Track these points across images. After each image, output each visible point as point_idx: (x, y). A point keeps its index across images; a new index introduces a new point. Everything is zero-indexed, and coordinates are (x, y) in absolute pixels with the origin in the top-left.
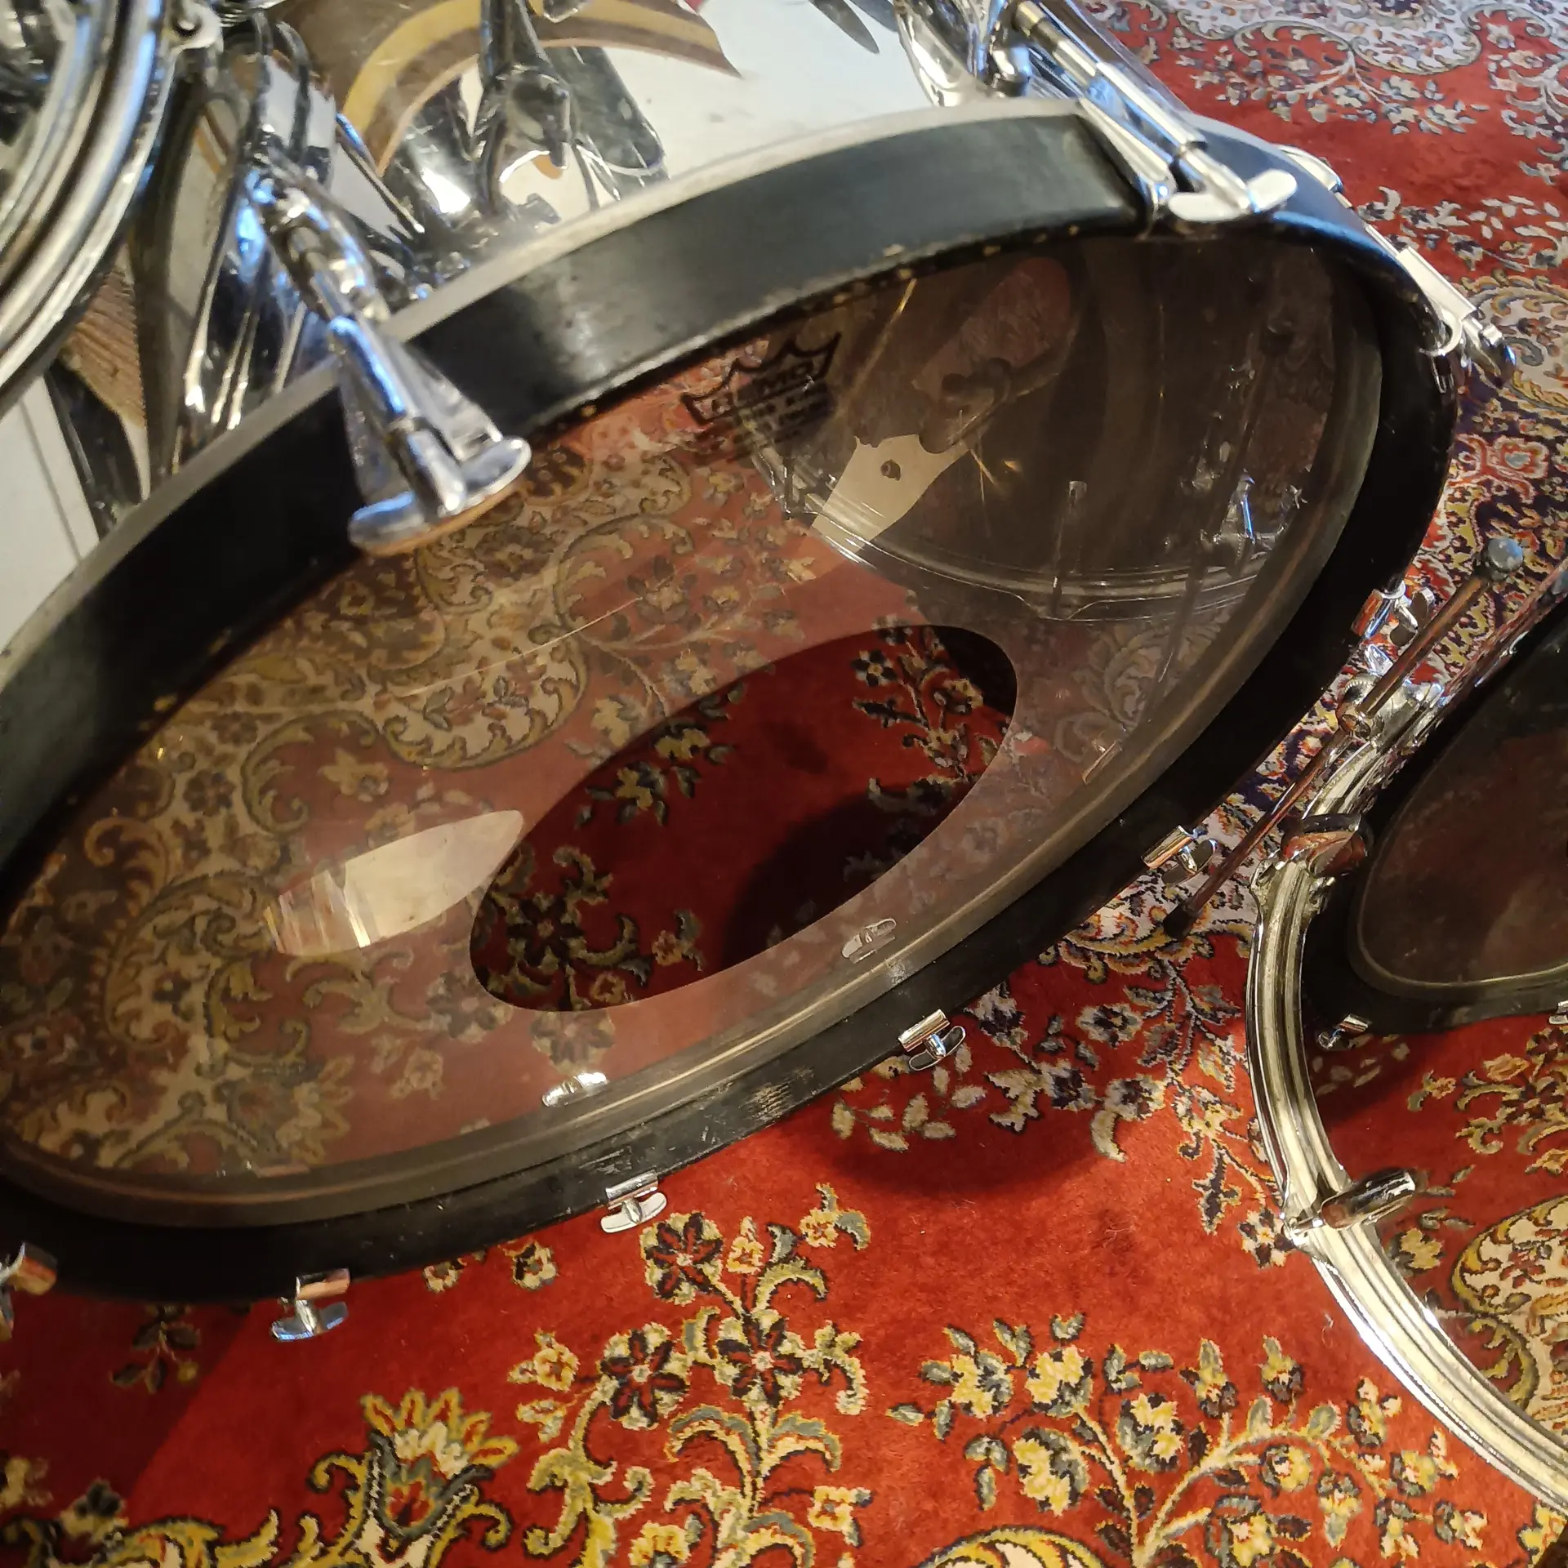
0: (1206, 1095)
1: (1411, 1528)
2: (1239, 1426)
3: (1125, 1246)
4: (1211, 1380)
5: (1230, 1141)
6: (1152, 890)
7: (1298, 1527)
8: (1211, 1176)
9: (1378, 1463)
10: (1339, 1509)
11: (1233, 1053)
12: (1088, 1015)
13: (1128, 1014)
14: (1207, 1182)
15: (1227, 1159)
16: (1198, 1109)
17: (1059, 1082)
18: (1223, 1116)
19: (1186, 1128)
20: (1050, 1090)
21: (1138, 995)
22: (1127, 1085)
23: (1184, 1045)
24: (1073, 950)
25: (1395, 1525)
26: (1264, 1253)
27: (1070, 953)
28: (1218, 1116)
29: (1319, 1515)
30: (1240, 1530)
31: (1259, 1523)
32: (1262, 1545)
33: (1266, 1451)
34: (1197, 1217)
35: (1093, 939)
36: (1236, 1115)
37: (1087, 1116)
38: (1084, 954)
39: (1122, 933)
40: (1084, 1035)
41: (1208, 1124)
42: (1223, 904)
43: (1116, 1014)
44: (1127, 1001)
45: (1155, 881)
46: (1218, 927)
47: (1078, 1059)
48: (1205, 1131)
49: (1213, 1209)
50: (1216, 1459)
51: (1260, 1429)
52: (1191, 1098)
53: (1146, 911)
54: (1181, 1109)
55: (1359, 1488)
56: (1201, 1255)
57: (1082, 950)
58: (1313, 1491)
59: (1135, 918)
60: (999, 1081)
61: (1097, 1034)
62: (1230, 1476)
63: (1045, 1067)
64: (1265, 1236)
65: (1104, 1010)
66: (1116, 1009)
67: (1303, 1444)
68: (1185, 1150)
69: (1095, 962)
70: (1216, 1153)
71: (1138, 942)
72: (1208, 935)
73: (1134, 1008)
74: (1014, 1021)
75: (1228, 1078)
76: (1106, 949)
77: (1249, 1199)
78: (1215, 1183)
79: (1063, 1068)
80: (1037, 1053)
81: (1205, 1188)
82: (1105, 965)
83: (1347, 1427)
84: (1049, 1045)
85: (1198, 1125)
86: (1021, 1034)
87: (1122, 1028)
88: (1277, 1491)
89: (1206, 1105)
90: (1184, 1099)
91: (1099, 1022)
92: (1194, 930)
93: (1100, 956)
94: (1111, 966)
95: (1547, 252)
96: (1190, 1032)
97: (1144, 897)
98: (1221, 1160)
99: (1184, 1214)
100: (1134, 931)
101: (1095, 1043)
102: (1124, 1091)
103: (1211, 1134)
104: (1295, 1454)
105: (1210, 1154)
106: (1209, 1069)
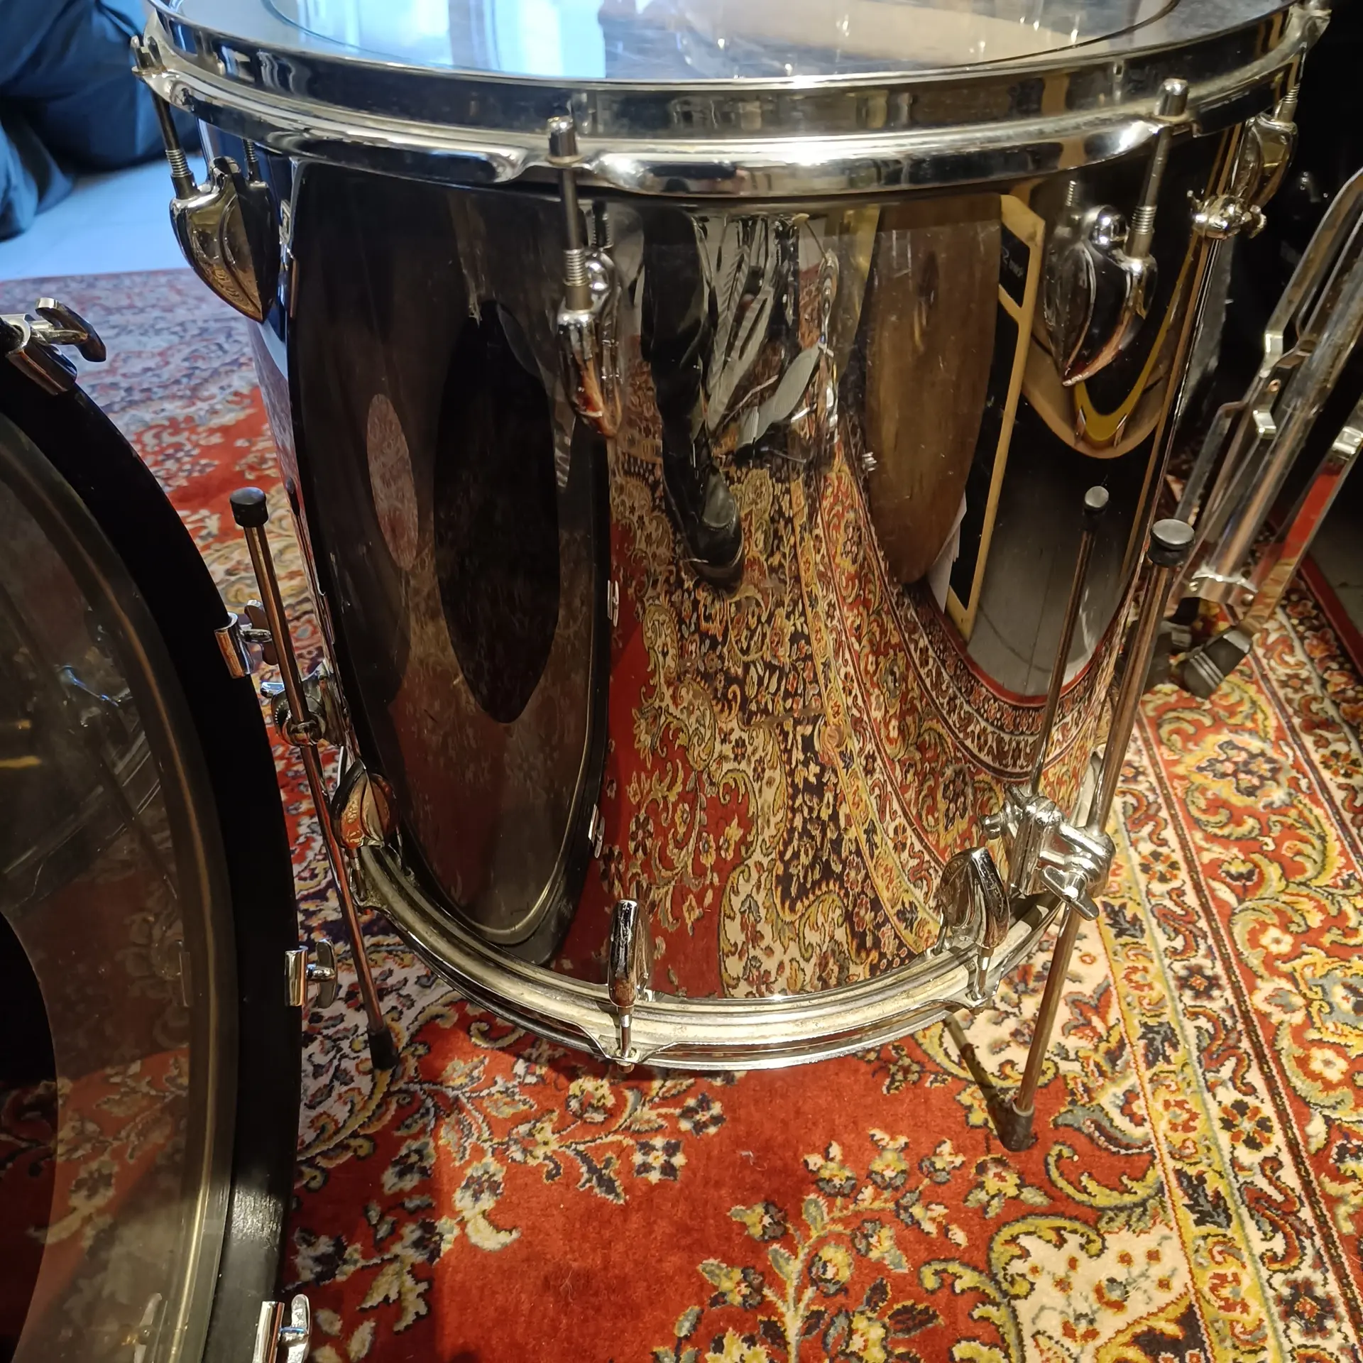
0: (523, 1129)
1: (927, 1200)
2: (780, 1286)
3: (585, 1279)
4: (732, 1285)
5: (571, 1135)
6: (344, 1056)
7: (879, 1290)
8: (584, 1169)
9: (868, 1192)
10: (883, 1246)
11: (510, 1085)
12: (389, 1179)
13: (415, 1145)
14: (586, 1176)
15: (581, 1147)
16: (527, 1144)
17: (418, 1244)
18: (548, 1127)
19: (532, 1162)
20: (417, 1257)
21: (408, 1127)
22: (467, 1187)
23: (475, 1118)
24: (331, 1154)
25: (917, 1211)
26: (668, 1169)
27: (331, 1159)
28: (546, 1131)
29: (879, 1266)
30: (856, 1344)
31: (860, 1323)
32: (877, 1332)
33: (810, 1277)
34: (604, 1203)
35: (337, 1131)
36: (555, 1116)
37: (463, 1237)
38: (343, 1147)
39: (353, 1105)
40: (400, 1194)
41: (546, 1143)
42: (401, 1013)
43: (408, 1156)
44: (404, 1139)
45: (340, 1049)
46: (413, 1028)
47: (413, 1214)
48: (548, 1150)
49: (609, 1186)
50: (793, 1326)
51: (792, 1269)
52: (516, 1142)
53: (353, 1072)
54: (518, 1156)
55: (877, 1219)
56: (636, 1221)
57: (337, 1146)
58: (860, 1258)
59: (352, 1085)
60: (375, 1300)
61: (410, 1183)
62: (813, 1321)
63: (397, 1249)
64: (657, 1159)
65: (396, 1163)
66: (403, 1152)
67: (822, 1241)
68: (550, 1176)
69: (354, 1143)
70: (570, 1153)
71: (370, 1097)
72: (413, 1040)
73: (415, 1137)
74: (340, 1248)
75: (525, 1102)
76: (354, 1125)
77: (623, 1152)
78: (592, 1170)
79: (411, 1232)
80: (380, 1246)
81: (589, 1180)
82: (366, 1137)
83: (831, 1197)
84: (383, 1231)
85: (540, 1152)
86: (354, 1251)
87: (421, 1159)
88: (844, 1289)
89: (530, 1134)
90: (513, 1148)
91: (401, 1175)
92: (400, 1049)
93: (354, 1135)
94: (370, 1131)
96: (469, 1106)
97: (343, 1066)
98: (578, 1153)
99: (595, 1213)
100: (360, 1093)
101: (415, 1190)
102: (470, 1192)
103: (554, 1146)
104: (828, 1253)
105: (567, 1157)
106: (508, 1111)
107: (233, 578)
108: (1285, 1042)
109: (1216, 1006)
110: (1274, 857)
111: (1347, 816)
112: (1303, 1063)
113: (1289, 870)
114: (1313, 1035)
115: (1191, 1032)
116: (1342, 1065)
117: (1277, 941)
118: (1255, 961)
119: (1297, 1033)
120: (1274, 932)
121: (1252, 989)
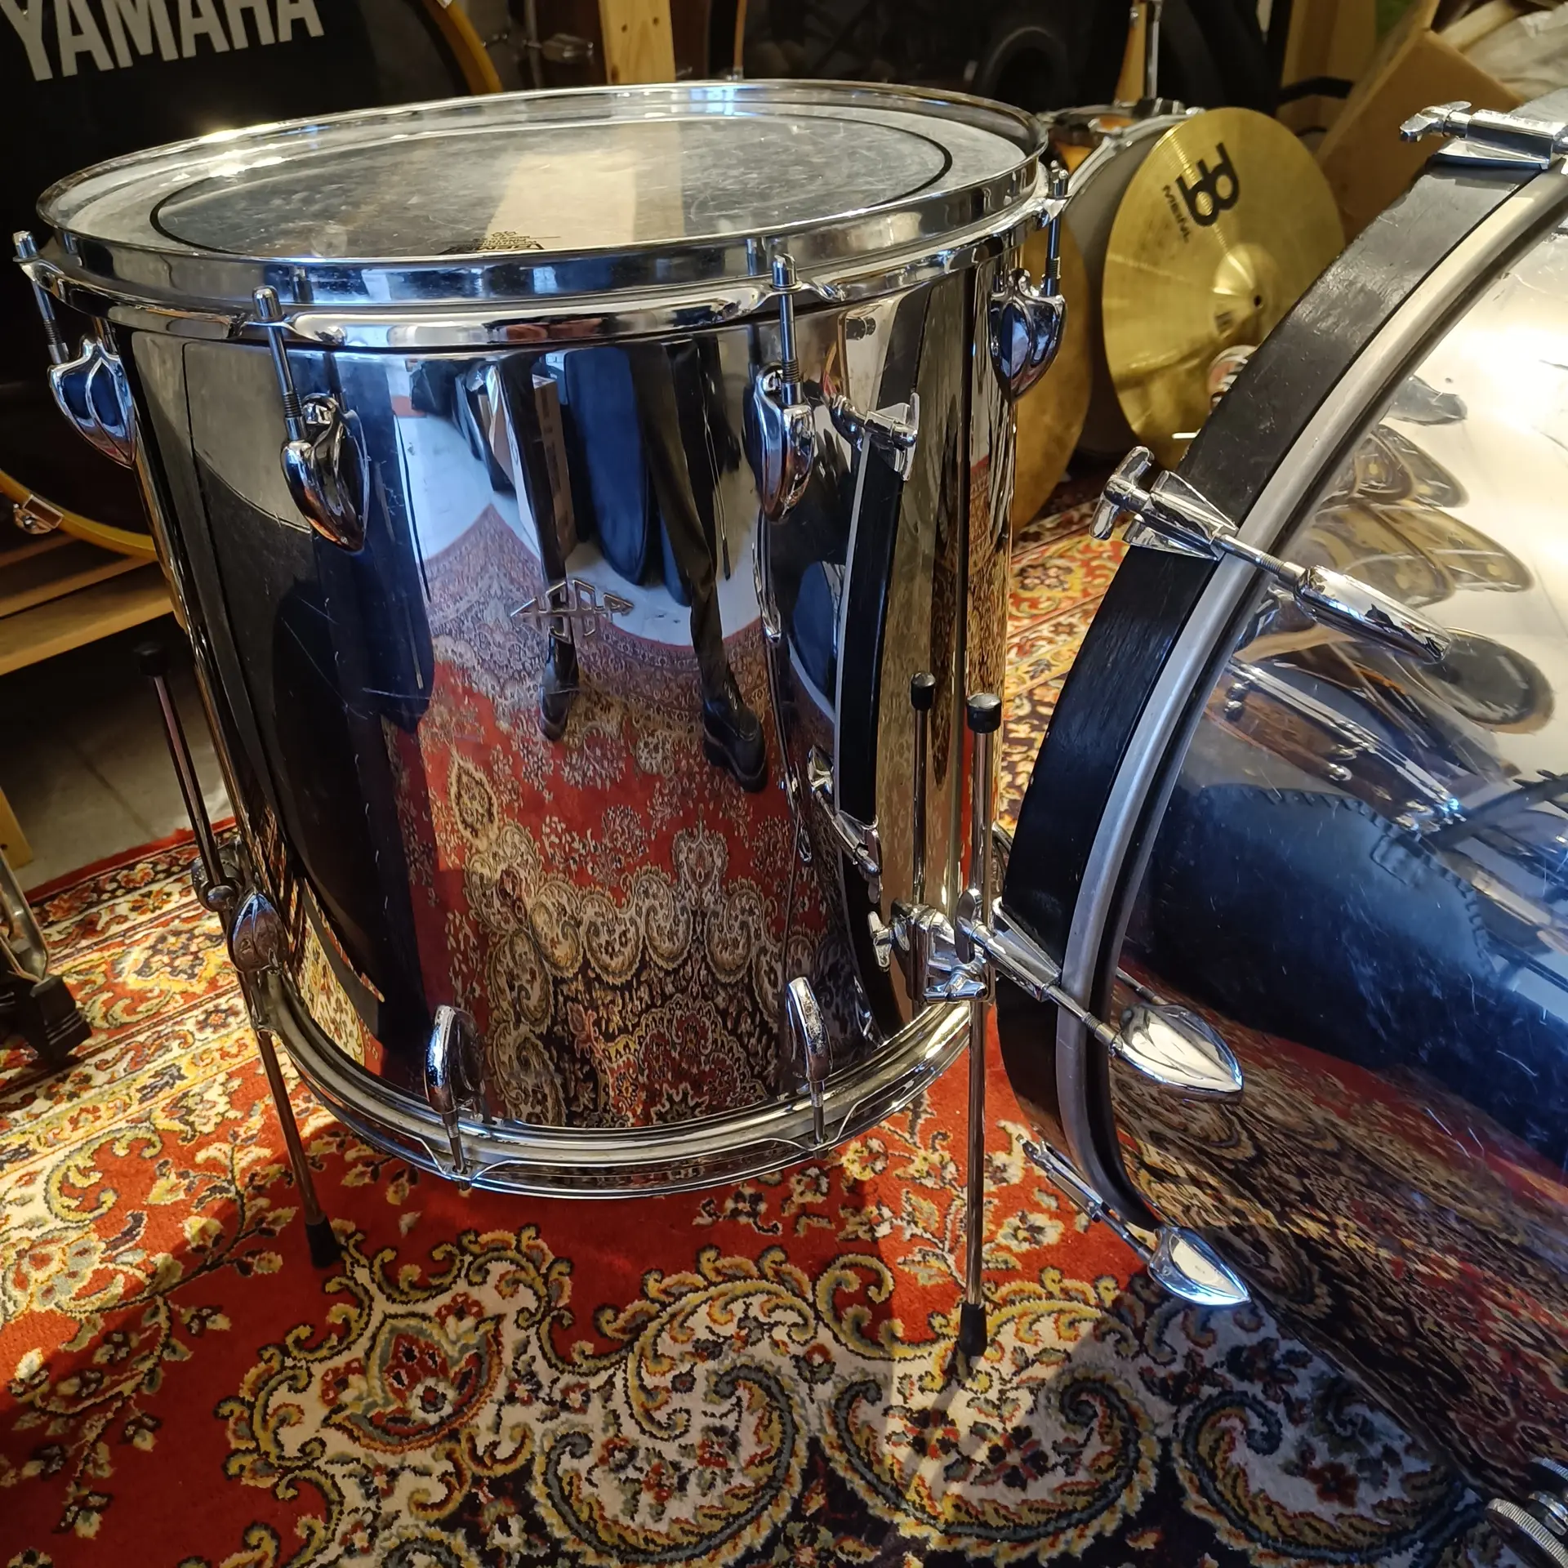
0: (929, 1183)
5: (906, 1149)
6: (1003, 1381)
8: (921, 1121)
11: (904, 1224)
12: (1052, 1234)
13: (1013, 1244)
14: (924, 1116)
15: (907, 1136)
16: (936, 1171)
18: (911, 1170)
19: (947, 1155)
21: (1006, 1262)
22: (1004, 1180)
23: (953, 1223)
24: (1080, 1297)
27: (1083, 1293)
28: (918, 1166)
35: (1061, 1312)
36: (899, 1172)
38: (1067, 1294)
39: (1031, 1324)
40: (1053, 1216)
41: (925, 1159)
43: (1025, 1239)
44: (1016, 1255)
45: (1002, 1392)
48: (929, 1154)
52: (943, 1178)
53: (1008, 1355)
54: (952, 1168)
57: (1071, 1299)
59: (1018, 1344)
61: (1038, 1219)
65: (1037, 1242)
66: (1026, 1246)
68: (945, 1137)
69: (1055, 1289)
70: (917, 1139)
71: (1011, 1319)
72: (937, 1338)
73: (1008, 1249)
75: (909, 1199)
76: (1044, 1305)
78: (917, 1116)
81: (925, 1111)
82: (1043, 1285)
85: (935, 1158)
87: (1017, 1229)
89: (928, 1174)
90: (949, 1177)
91: (1040, 1230)
92: (954, 1340)
93: (1050, 1296)
94: (1036, 1287)
96: (948, 1235)
97: (1013, 1369)
98: (912, 1134)
100: (1018, 1330)
101: (1042, 1211)
102: (1005, 1175)
103: (922, 1153)
105: (922, 1138)
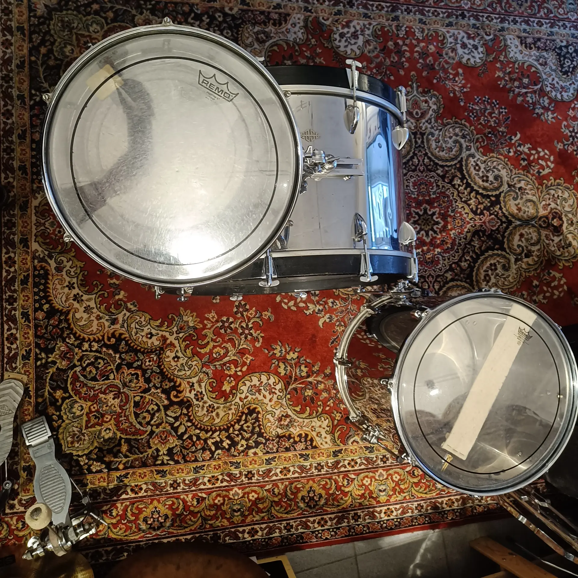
0: (343, 324)
1: (334, 403)
2: (316, 377)
3: (315, 341)
4: (316, 368)
5: (342, 333)
7: (317, 394)
9: (335, 392)
10: (325, 395)
11: (352, 319)
12: (331, 300)
13: (338, 303)
14: (334, 338)
16: (340, 325)
17: (319, 310)
19: (336, 327)
20: (316, 311)
21: (342, 301)
25: (332, 401)
29: (321, 394)
30: (308, 390)
31: (311, 391)
32: (310, 394)
33: (319, 382)
34: (329, 342)
37: (321, 318)
40: (328, 304)
43: (336, 303)
44: (339, 301)
47: (324, 307)
48: (339, 330)
49: (332, 343)
50: (310, 379)
51: (319, 379)
52: (340, 323)
54: (337, 324)
55: (329, 394)
56: (326, 349)
58: (323, 391)
60: (309, 305)
61: (330, 305)
62: (311, 383)
63: (318, 306)
65: (334, 301)
66: (336, 301)
67: (325, 384)
68: (333, 331)
74: (317, 296)
75: (348, 323)
79: (321, 308)
80: (318, 302)
83: (333, 385)
84: (321, 302)
85: (338, 328)
86: (317, 298)
87: (335, 305)
88: (317, 388)
91: (332, 303)
95: (541, 171)
96: (347, 312)
98: (339, 336)
99: (327, 341)
102: (329, 317)
104: (323, 385)
105: (337, 334)
106: (346, 320)
107: (517, 191)
108: (371, 474)
109: (379, 462)
110: (420, 481)
111: (433, 501)
112: (367, 477)
113: (417, 484)
114: (373, 480)
115: (372, 456)
116: (367, 484)
117: (396, 478)
118: (391, 472)
119: (374, 477)
120: (398, 477)
121: (384, 470)
